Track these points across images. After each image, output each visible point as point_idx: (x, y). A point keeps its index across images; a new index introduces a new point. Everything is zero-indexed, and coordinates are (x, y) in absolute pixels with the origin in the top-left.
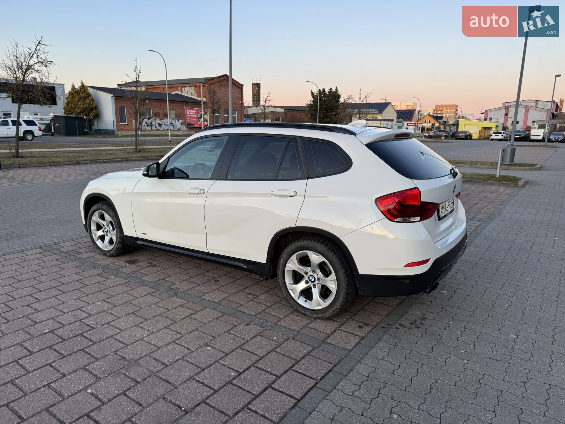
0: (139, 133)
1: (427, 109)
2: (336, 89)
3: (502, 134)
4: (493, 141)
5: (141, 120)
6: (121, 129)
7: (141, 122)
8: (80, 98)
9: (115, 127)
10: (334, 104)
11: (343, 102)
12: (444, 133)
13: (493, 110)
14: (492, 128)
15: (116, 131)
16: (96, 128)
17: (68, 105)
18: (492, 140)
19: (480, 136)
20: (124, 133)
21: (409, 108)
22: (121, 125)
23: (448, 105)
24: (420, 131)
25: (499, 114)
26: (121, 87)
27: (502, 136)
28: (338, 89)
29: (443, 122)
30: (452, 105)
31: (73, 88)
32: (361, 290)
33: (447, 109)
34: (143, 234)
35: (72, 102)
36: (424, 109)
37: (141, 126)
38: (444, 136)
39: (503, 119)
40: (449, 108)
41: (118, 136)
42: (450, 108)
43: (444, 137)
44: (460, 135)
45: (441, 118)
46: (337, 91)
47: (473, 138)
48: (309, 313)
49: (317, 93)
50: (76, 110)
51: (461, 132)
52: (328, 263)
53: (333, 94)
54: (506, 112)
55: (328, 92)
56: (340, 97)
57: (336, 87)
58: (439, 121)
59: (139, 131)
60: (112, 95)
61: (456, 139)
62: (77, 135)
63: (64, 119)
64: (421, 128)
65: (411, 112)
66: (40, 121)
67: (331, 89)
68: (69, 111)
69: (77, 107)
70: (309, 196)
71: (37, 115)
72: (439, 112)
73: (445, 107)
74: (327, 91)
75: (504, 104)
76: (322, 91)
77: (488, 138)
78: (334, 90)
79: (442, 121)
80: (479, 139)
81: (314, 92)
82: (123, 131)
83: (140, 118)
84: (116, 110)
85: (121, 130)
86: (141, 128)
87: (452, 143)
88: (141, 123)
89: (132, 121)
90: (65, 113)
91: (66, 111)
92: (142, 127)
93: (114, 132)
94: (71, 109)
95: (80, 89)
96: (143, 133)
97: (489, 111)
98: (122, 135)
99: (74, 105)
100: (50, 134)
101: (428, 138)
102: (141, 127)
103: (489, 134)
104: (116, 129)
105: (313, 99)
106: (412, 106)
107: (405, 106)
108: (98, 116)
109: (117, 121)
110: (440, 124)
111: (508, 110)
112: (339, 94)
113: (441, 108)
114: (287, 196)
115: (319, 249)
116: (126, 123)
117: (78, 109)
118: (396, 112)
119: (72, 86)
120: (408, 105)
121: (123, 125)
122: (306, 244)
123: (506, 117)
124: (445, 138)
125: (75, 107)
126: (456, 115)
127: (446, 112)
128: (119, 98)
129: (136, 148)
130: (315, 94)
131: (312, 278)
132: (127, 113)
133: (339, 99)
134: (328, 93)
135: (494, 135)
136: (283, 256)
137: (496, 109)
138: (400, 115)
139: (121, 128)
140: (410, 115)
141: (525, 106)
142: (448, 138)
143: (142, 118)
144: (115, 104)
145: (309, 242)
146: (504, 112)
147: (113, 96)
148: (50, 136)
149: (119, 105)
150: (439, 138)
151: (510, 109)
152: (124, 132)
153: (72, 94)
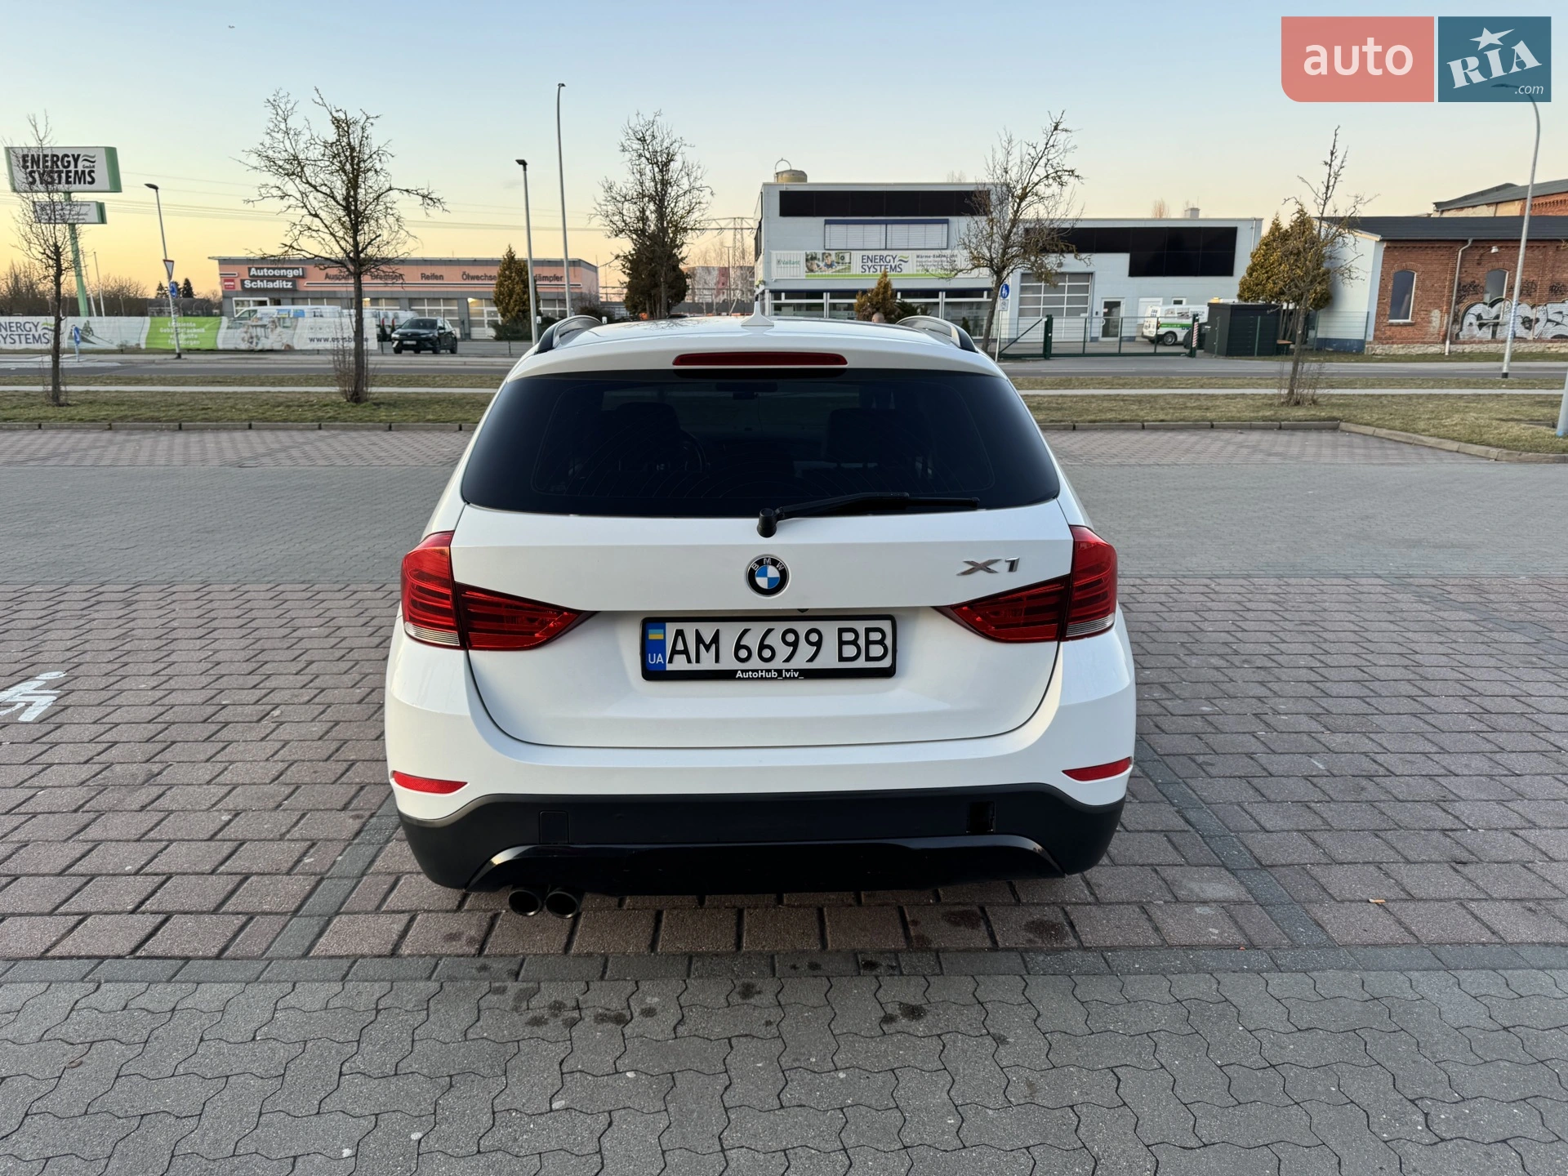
0: (1447, 350)
5: (1463, 310)
6: (1386, 339)
7: (1461, 314)
8: (1286, 255)
9: (1371, 332)
15: (1370, 343)
16: (1320, 335)
17: (1250, 275)
20: (1397, 349)
22: (1392, 325)
26: (1443, 211)
31: (1276, 226)
35: (1262, 267)
37: (1458, 327)
41: (1372, 358)
50: (1270, 285)
59: (1448, 342)
60: (1378, 238)
62: (1252, 354)
63: (1229, 312)
66: (1178, 317)
68: (1251, 290)
69: (1274, 278)
71: (1180, 302)
82: (1393, 343)
83: (1457, 303)
84: (1382, 280)
85: (1390, 340)
86: (1457, 335)
88: (1458, 319)
89: (1430, 311)
90: (1240, 296)
91: (1246, 289)
92: (1461, 330)
93: (1364, 347)
94: (1257, 285)
95: (1292, 227)
96: (1459, 348)
98: (1386, 354)
99: (1267, 272)
100: (1187, 351)
102: (1456, 331)
104: (1370, 338)
108: (1327, 300)
109: (1378, 315)
116: (1409, 321)
117: (1274, 283)
119: (1274, 223)
121: (1398, 325)
125: (1269, 278)
128: (1399, 245)
129: (1291, 392)
132: (1417, 288)
139: (1388, 333)
143: (1467, 302)
144: (1383, 263)
147: (1381, 241)
148: (1186, 358)
149: (1396, 269)
152: (1395, 346)
153: (1266, 245)
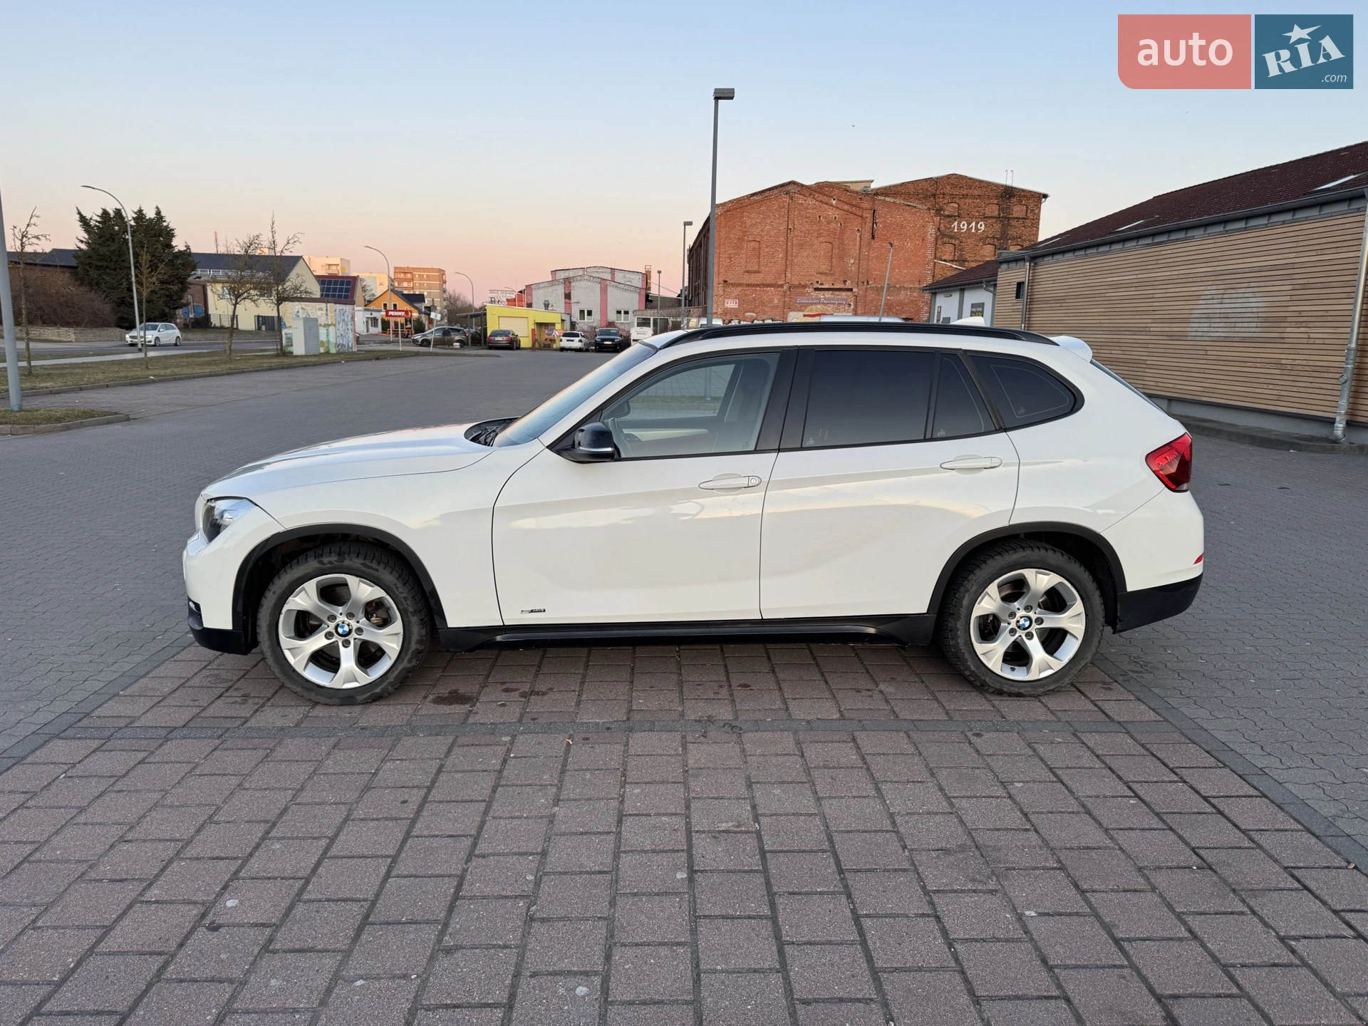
1: (374, 275)
2: (158, 213)
3: (580, 338)
4: (565, 353)
10: (157, 254)
11: (183, 248)
12: (456, 335)
13: (541, 286)
14: (553, 324)
18: (563, 349)
19: (534, 341)
21: (333, 271)
23: (424, 270)
24: (379, 329)
25: (554, 295)
27: (580, 341)
28: (163, 214)
29: (425, 307)
30: (432, 270)
32: (1120, 621)
33: (421, 277)
34: (532, 611)
36: (368, 275)
38: (458, 341)
39: (563, 305)
40: (425, 276)
42: (427, 276)
43: (458, 344)
44: (497, 339)
45: (420, 298)
46: (162, 218)
47: (522, 346)
48: (1029, 689)
49: (99, 219)
51: (495, 334)
52: (1069, 585)
53: (147, 226)
54: (567, 292)
55: (134, 218)
56: (173, 236)
57: (157, 208)
58: (416, 305)
61: (490, 348)
64: (380, 321)
65: (348, 283)
67: (140, 211)
70: (1026, 464)
72: (405, 284)
73: (417, 274)
74: (129, 215)
75: (554, 272)
76: (112, 214)
77: (547, 346)
78: (150, 214)
79: (422, 306)
80: (533, 348)
81: (88, 217)
87: (497, 358)
97: (533, 287)
101: (421, 345)
103: (551, 337)
105: (86, 236)
106: (339, 268)
107: (322, 266)
110: (420, 312)
111: (570, 287)
112: (167, 226)
113: (409, 276)
114: (980, 469)
115: (1052, 562)
118: (318, 281)
120: (329, 265)
122: (1023, 557)
123: (567, 300)
124: (461, 347)
126: (445, 292)
127: (420, 284)
130: (92, 223)
131: (1025, 621)
133: (171, 240)
134: (132, 223)
135: (564, 339)
136: (967, 591)
137: (546, 284)
138: (328, 290)
140: (347, 290)
141: (599, 280)
142: (468, 345)
145: (1028, 552)
146: (563, 290)
150: (447, 347)
151: (572, 284)
